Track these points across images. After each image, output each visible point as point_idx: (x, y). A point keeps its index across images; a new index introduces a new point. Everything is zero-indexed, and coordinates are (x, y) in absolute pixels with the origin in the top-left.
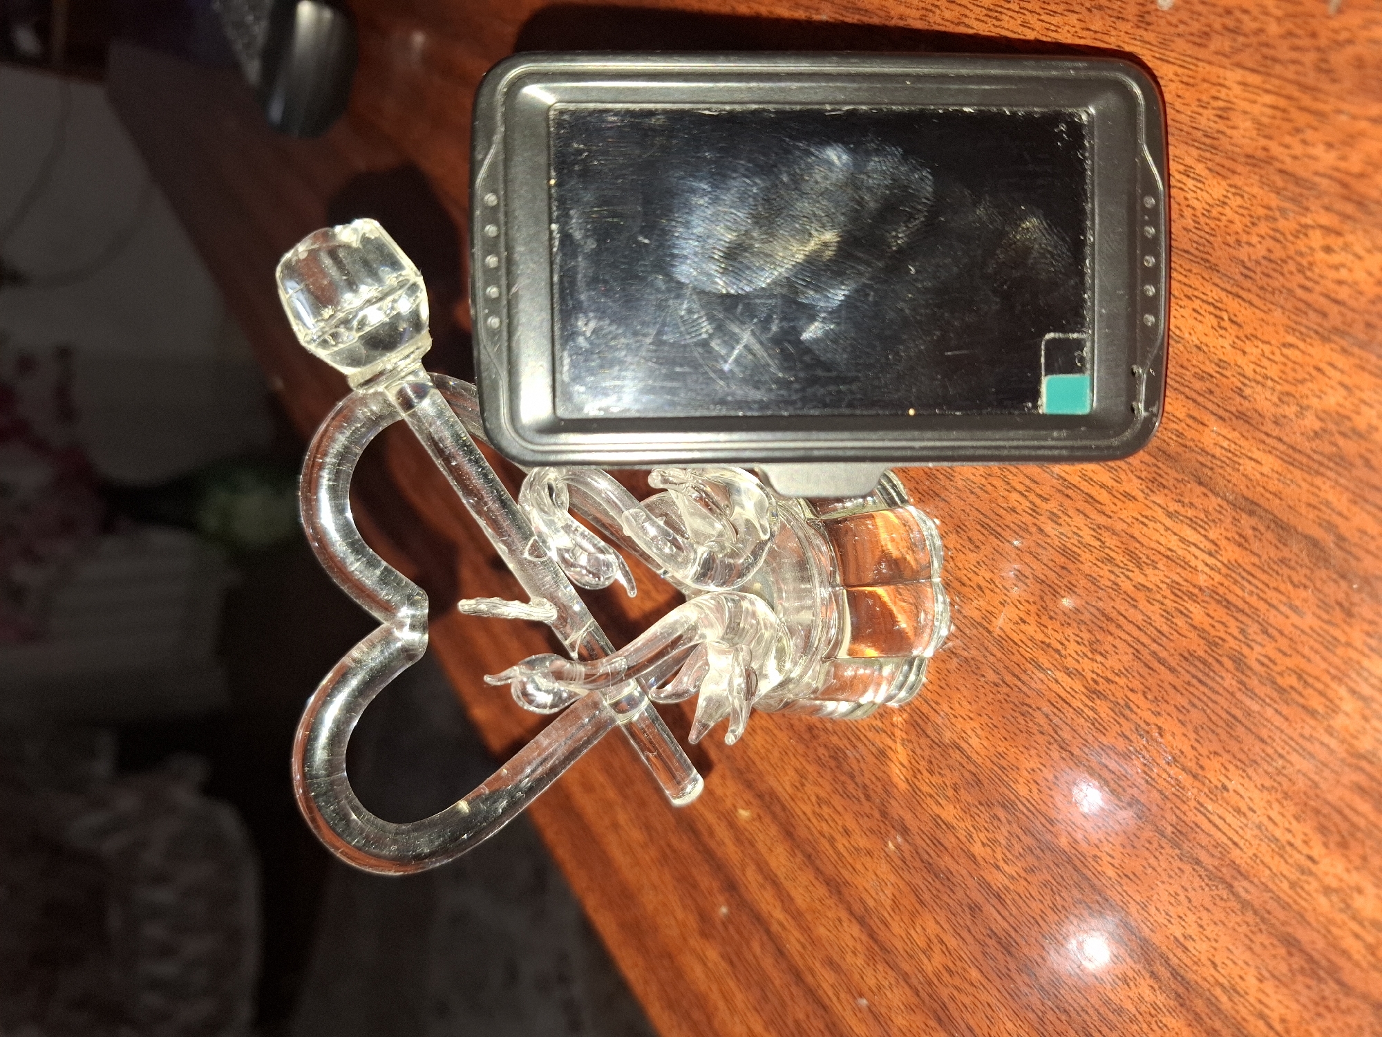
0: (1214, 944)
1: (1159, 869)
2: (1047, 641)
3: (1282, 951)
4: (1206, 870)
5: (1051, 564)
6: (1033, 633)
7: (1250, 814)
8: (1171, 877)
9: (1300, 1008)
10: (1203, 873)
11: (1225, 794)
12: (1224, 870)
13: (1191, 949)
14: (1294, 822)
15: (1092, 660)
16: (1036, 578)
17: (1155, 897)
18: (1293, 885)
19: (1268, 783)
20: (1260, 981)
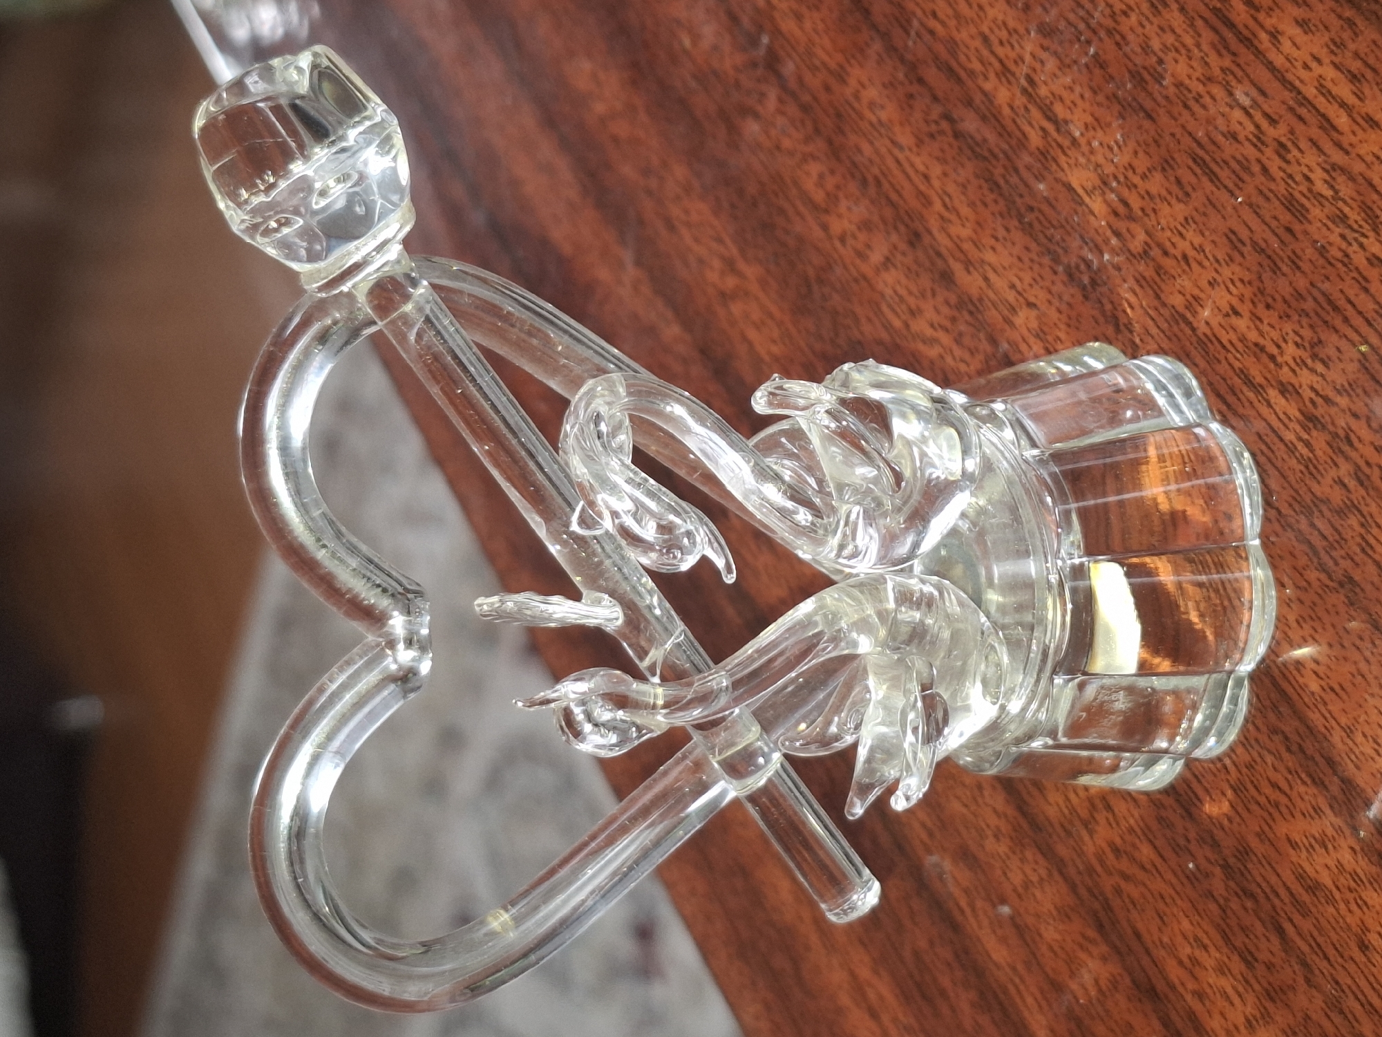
2: (1261, 341)
5: (1274, 224)
6: (1245, 330)
15: (1313, 370)
16: (1254, 244)
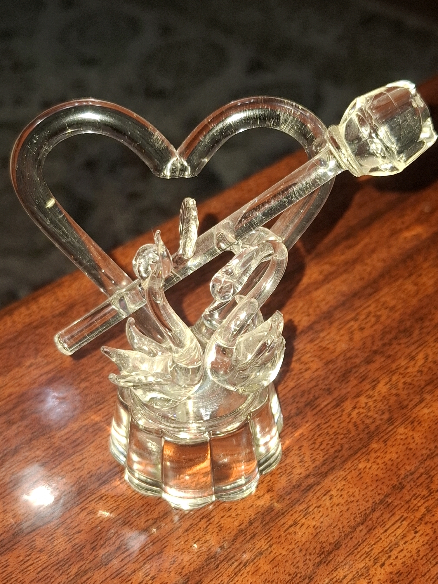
0: (329, 510)
1: (366, 491)
3: (332, 541)
4: (370, 513)
7: (403, 542)
8: (363, 495)
9: (303, 542)
10: (368, 511)
11: (413, 532)
12: (370, 522)
13: (324, 498)
14: (401, 561)
17: (351, 486)
18: (368, 554)
19: (422, 554)
20: (314, 526)
